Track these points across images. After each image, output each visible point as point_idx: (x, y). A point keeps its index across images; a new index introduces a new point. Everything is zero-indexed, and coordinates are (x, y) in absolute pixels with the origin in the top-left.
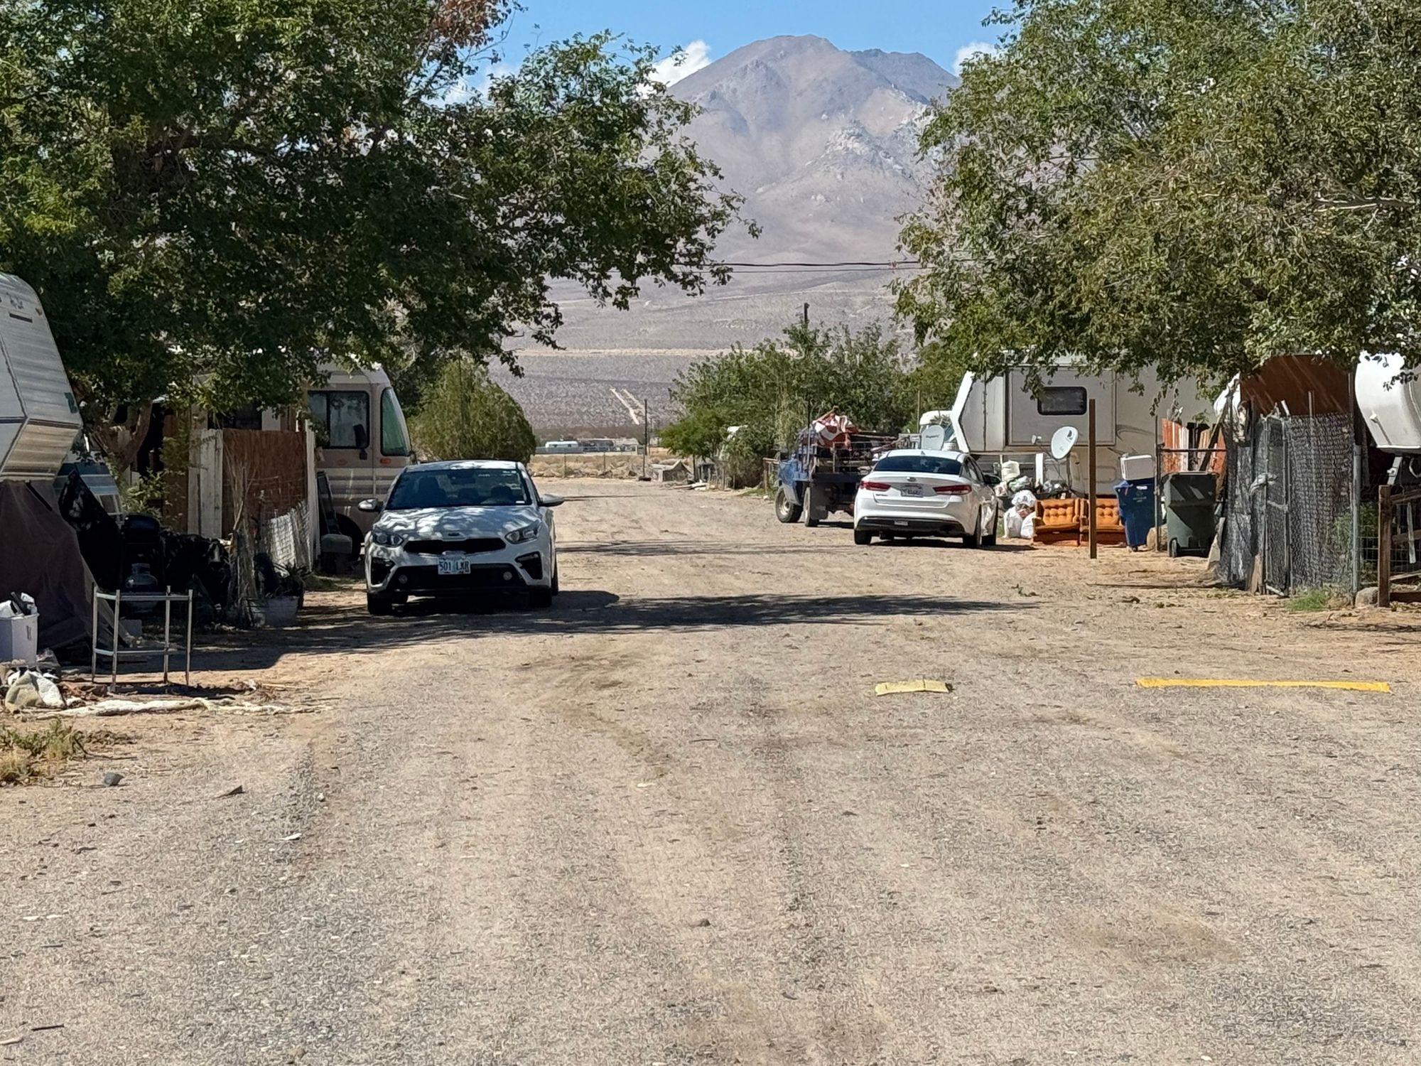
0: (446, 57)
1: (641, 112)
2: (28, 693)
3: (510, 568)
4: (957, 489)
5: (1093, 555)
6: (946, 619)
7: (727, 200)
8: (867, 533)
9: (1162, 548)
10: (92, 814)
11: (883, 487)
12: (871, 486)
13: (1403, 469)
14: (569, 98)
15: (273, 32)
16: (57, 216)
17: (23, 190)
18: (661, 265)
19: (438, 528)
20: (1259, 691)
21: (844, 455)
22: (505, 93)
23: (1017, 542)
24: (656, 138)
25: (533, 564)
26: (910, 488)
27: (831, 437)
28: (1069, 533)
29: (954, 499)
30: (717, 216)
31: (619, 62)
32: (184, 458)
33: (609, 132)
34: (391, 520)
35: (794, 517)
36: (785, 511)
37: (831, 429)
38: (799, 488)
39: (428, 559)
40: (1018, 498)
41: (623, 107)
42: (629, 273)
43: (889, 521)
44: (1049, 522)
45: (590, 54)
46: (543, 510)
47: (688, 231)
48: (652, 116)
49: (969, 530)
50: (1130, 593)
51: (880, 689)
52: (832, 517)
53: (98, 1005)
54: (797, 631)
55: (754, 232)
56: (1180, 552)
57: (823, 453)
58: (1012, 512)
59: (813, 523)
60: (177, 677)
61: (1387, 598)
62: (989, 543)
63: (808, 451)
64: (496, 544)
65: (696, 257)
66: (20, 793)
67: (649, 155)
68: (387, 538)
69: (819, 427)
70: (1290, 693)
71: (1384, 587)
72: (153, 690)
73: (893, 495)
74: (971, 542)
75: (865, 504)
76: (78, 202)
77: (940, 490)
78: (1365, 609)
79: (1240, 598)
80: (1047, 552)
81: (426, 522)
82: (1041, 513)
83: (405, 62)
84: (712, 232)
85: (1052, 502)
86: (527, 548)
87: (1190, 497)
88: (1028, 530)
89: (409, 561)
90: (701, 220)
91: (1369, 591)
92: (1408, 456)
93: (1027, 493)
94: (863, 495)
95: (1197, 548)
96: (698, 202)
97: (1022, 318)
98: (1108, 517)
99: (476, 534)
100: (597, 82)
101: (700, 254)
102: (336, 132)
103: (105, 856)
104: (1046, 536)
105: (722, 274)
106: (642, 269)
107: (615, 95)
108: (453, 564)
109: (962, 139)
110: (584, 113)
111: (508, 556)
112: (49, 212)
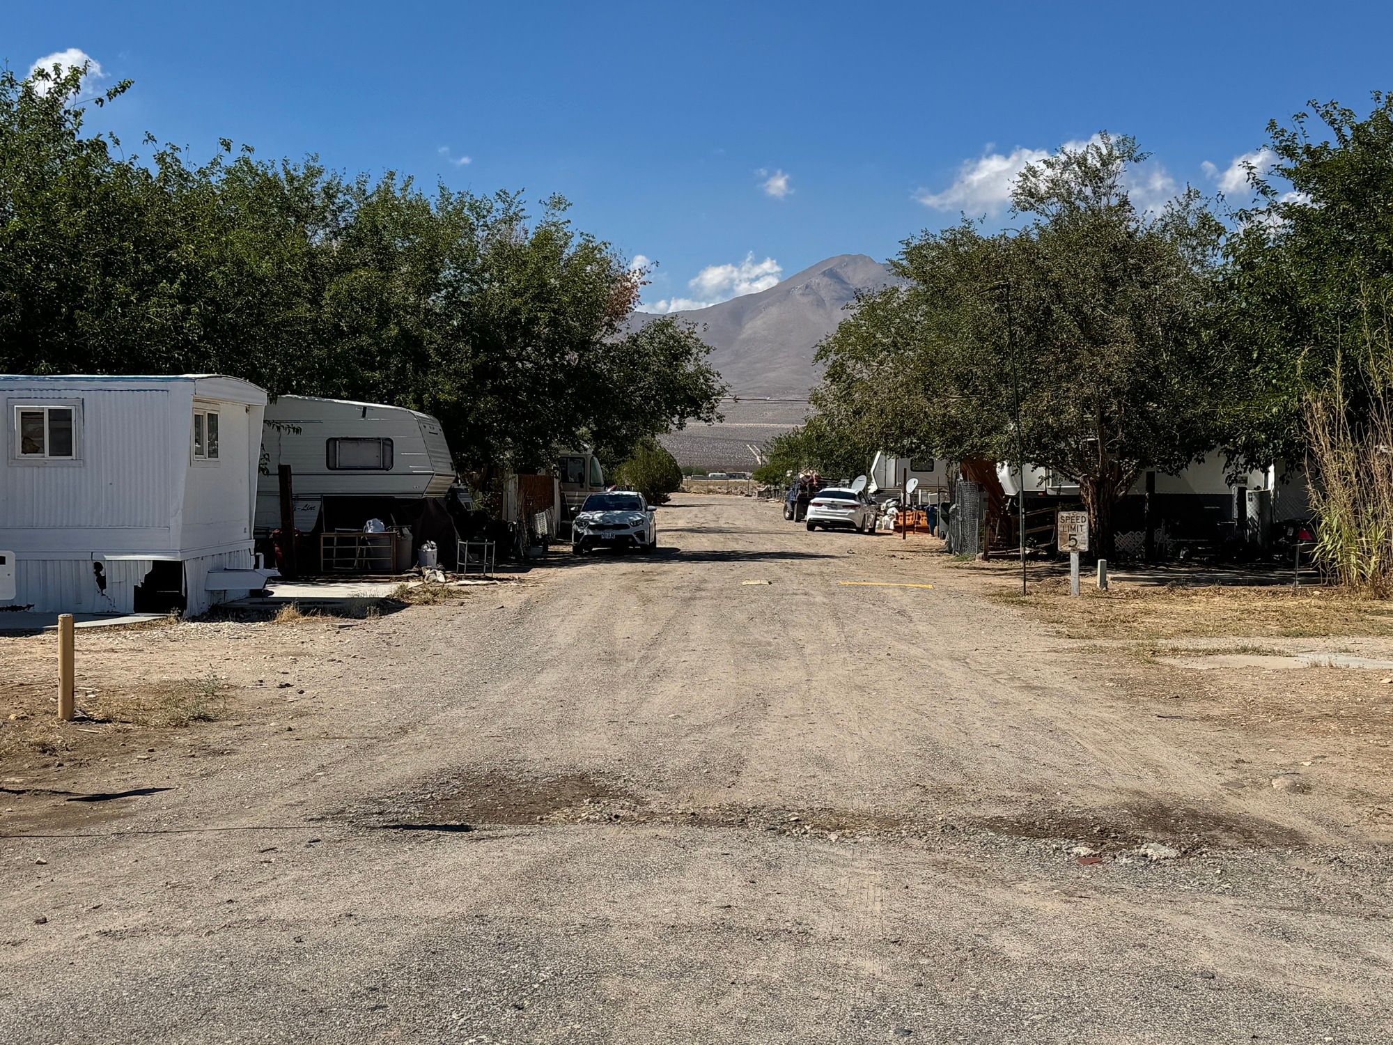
0: (610, 325)
1: (690, 349)
2: (433, 577)
3: (631, 536)
4: (853, 507)
5: (904, 538)
7: (723, 388)
8: (812, 525)
9: (934, 535)
10: (453, 612)
11: (819, 505)
12: (815, 504)
13: (1011, 503)
14: (660, 343)
15: (538, 319)
16: (449, 394)
17: (435, 384)
18: (696, 413)
19: (602, 519)
20: (883, 587)
22: (633, 339)
24: (696, 359)
25: (641, 535)
26: (831, 506)
27: (807, 480)
28: (910, 528)
29: (852, 511)
30: (720, 393)
31: (681, 328)
32: (500, 487)
33: (676, 357)
34: (584, 515)
35: (791, 518)
36: (787, 515)
38: (793, 504)
39: (598, 532)
41: (682, 347)
42: (682, 416)
43: (822, 520)
45: (668, 325)
46: (648, 513)
47: (708, 398)
48: (694, 351)
49: (859, 525)
50: (892, 553)
51: (744, 583)
55: (736, 400)
56: (939, 537)
59: (798, 521)
60: (489, 575)
61: (986, 558)
62: (872, 532)
63: (797, 486)
64: (626, 527)
65: (711, 410)
66: (430, 607)
67: (690, 368)
68: (581, 523)
71: (986, 553)
72: (479, 579)
73: (824, 508)
74: (860, 531)
75: (812, 513)
76: (458, 389)
77: (846, 507)
78: (978, 562)
81: (598, 515)
83: (593, 329)
84: (717, 400)
86: (640, 528)
89: (590, 533)
90: (714, 394)
91: (981, 554)
92: (1013, 497)
93: (894, 509)
94: (811, 508)
96: (711, 387)
98: (923, 521)
99: (617, 522)
100: (672, 337)
101: (713, 408)
104: (898, 529)
105: (721, 417)
106: (689, 415)
107: (679, 343)
108: (608, 535)
110: (664, 348)
111: (631, 531)
112: (447, 392)
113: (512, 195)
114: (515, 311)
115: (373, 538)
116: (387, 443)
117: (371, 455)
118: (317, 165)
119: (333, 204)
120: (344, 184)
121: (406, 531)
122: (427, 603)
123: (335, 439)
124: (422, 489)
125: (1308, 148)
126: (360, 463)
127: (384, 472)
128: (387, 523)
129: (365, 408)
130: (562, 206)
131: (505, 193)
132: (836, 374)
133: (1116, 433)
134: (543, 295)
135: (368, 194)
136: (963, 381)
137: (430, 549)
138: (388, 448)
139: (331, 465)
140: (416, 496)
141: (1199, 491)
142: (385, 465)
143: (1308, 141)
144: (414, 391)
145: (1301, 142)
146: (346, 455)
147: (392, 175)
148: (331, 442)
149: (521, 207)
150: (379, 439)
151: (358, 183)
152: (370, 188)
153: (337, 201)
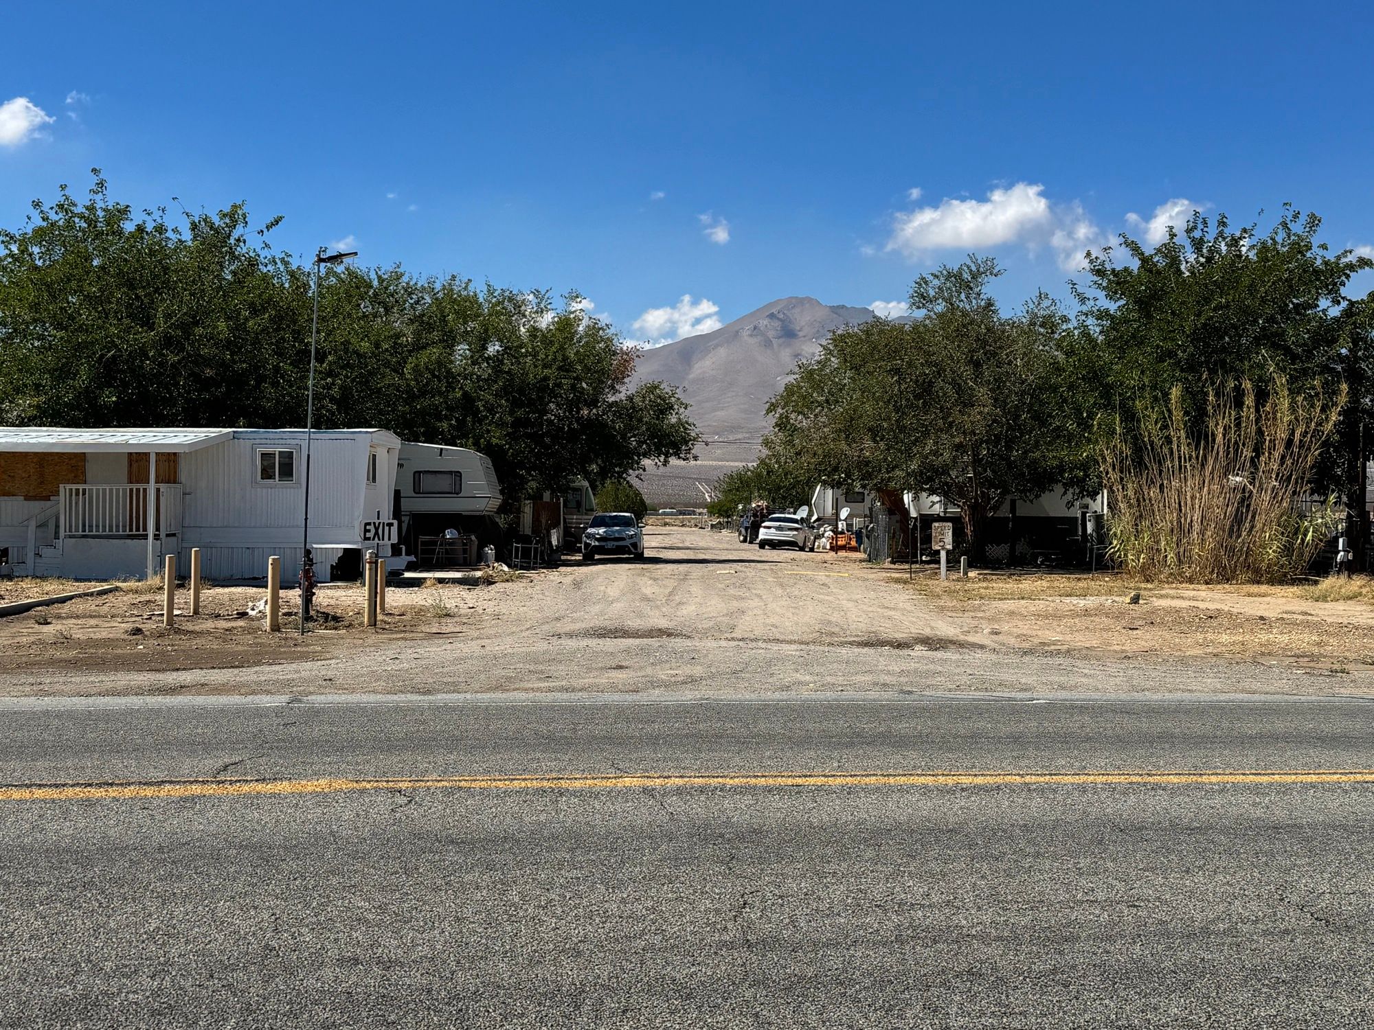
0: (613, 387)
1: (672, 406)
3: (627, 546)
4: (796, 529)
7: (697, 435)
8: (763, 544)
11: (769, 528)
12: (765, 527)
14: (650, 401)
16: (500, 440)
17: (488, 431)
18: (677, 454)
19: (605, 534)
22: (630, 398)
23: (822, 550)
24: (677, 413)
25: (635, 545)
26: (779, 528)
27: (759, 509)
28: (843, 548)
29: (795, 533)
30: (695, 439)
31: (666, 390)
33: (662, 412)
34: (589, 530)
37: (759, 506)
39: (602, 543)
40: (826, 535)
41: (667, 404)
42: (667, 456)
43: (772, 540)
44: (835, 543)
45: (656, 388)
46: (639, 529)
47: (686, 443)
48: (676, 407)
49: (801, 544)
51: (718, 572)
55: (706, 445)
58: (824, 540)
59: (751, 542)
62: (812, 550)
64: (623, 539)
65: (688, 452)
66: (510, 583)
67: (674, 420)
68: (589, 536)
69: (754, 505)
70: (822, 575)
71: (893, 559)
72: (532, 570)
73: (773, 530)
74: (802, 549)
75: (763, 534)
76: (505, 435)
77: (791, 529)
78: (887, 565)
80: (834, 554)
81: (602, 531)
83: (600, 388)
84: (693, 444)
86: (634, 540)
88: (828, 546)
89: (596, 544)
90: (690, 440)
91: (890, 559)
92: (915, 518)
93: (830, 532)
94: (762, 531)
96: (688, 435)
99: (617, 535)
100: (660, 397)
101: (689, 450)
102: (578, 412)
104: (832, 549)
105: (696, 456)
106: (671, 455)
107: (664, 401)
108: (610, 545)
109: (779, 412)
110: (653, 405)
111: (627, 543)
112: (496, 437)
113: (543, 293)
114: (546, 378)
116: (458, 474)
117: (445, 483)
118: (400, 270)
119: (411, 299)
120: (419, 285)
121: (473, 537)
122: (505, 581)
123: (420, 472)
124: (481, 508)
125: (1113, 270)
126: (438, 489)
127: (455, 495)
129: (442, 449)
130: (579, 300)
131: (538, 291)
132: (782, 424)
133: (986, 471)
134: (566, 367)
135: (436, 291)
136: (874, 433)
137: (490, 551)
138: (459, 478)
139: (417, 490)
140: (478, 513)
141: (1052, 514)
142: (456, 491)
143: (1113, 266)
144: (473, 437)
145: (1108, 266)
146: (427, 483)
147: (454, 277)
148: (417, 475)
149: (549, 301)
150: (451, 472)
151: (429, 283)
152: (438, 286)
153: (414, 297)
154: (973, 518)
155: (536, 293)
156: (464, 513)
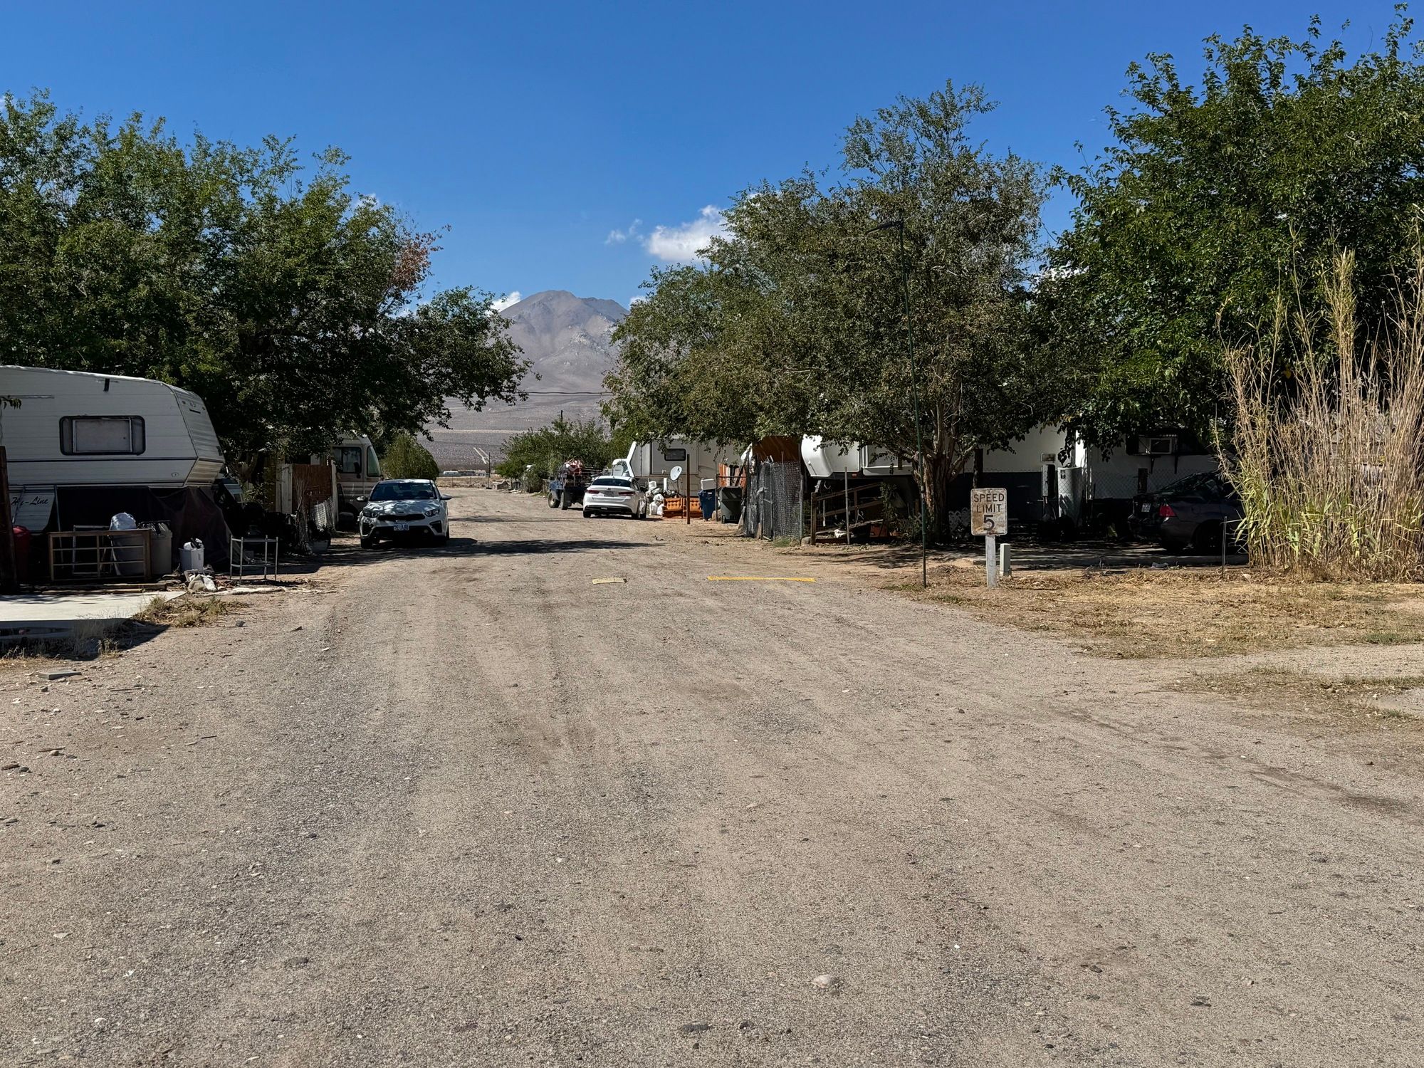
0: (397, 296)
1: (487, 323)
2: (199, 584)
3: (427, 527)
4: (629, 493)
5: (689, 523)
6: (625, 551)
7: (526, 363)
8: (589, 512)
9: (718, 520)
10: (230, 639)
11: (596, 492)
12: (591, 492)
13: (821, 485)
14: (454, 316)
15: (316, 282)
16: (212, 364)
17: (196, 352)
18: (496, 392)
19: (393, 510)
21: (578, 478)
22: (424, 312)
23: (656, 517)
24: (494, 335)
25: (438, 526)
26: (608, 493)
27: (573, 470)
29: (627, 498)
30: (522, 370)
31: (476, 300)
32: (274, 477)
33: (472, 331)
34: (372, 506)
35: (556, 505)
36: (552, 503)
37: (573, 467)
38: (559, 492)
39: (389, 523)
41: (479, 320)
42: (482, 395)
43: (599, 507)
44: (669, 508)
45: (464, 296)
46: (442, 502)
47: (508, 377)
48: (492, 325)
49: (634, 511)
50: (704, 539)
51: (594, 582)
52: (573, 506)
53: (233, 726)
54: (558, 556)
55: (538, 378)
56: (726, 521)
57: (569, 477)
58: (653, 504)
59: (565, 508)
60: (270, 577)
61: (814, 542)
62: (643, 518)
63: (563, 476)
64: (420, 517)
65: (512, 389)
66: (196, 630)
67: (490, 342)
68: (370, 514)
69: (568, 466)
70: (773, 582)
71: (813, 537)
72: (259, 583)
73: (601, 496)
74: (635, 517)
75: (588, 499)
76: (222, 358)
77: (622, 494)
79: (752, 541)
80: (668, 521)
81: (388, 507)
82: (666, 504)
83: (378, 297)
84: (519, 377)
85: (671, 499)
86: (435, 518)
87: (730, 497)
88: (660, 511)
89: (380, 524)
90: (514, 372)
91: (807, 538)
92: (823, 479)
93: (660, 495)
94: (587, 496)
95: (734, 520)
96: (512, 364)
97: (658, 419)
98: (695, 506)
99: (411, 512)
100: (466, 309)
101: (514, 387)
102: (345, 328)
103: (236, 659)
104: (668, 514)
105: (524, 396)
106: (488, 394)
107: (474, 314)
108: (401, 526)
109: (630, 338)
110: (460, 322)
111: (426, 522)
112: (209, 363)
113: (282, 142)
114: (290, 274)
115: (120, 538)
116: (138, 422)
117: (117, 437)
118: (48, 102)
119: (67, 148)
120: (79, 126)
121: (163, 527)
122: (191, 624)
123: (71, 418)
124: (182, 476)
126: (104, 447)
127: (135, 456)
128: (138, 520)
129: (107, 381)
130: (340, 160)
131: (273, 139)
134: (320, 258)
135: (110, 138)
137: (194, 551)
138: (138, 428)
139: (67, 449)
140: (175, 486)
142: (137, 449)
144: (170, 362)
146: (85, 436)
147: (138, 117)
148: (67, 423)
149: (293, 156)
150: (127, 417)
151: (97, 125)
152: (113, 133)
153: (72, 145)
154: (934, 478)
155: (271, 142)
156: (151, 486)
